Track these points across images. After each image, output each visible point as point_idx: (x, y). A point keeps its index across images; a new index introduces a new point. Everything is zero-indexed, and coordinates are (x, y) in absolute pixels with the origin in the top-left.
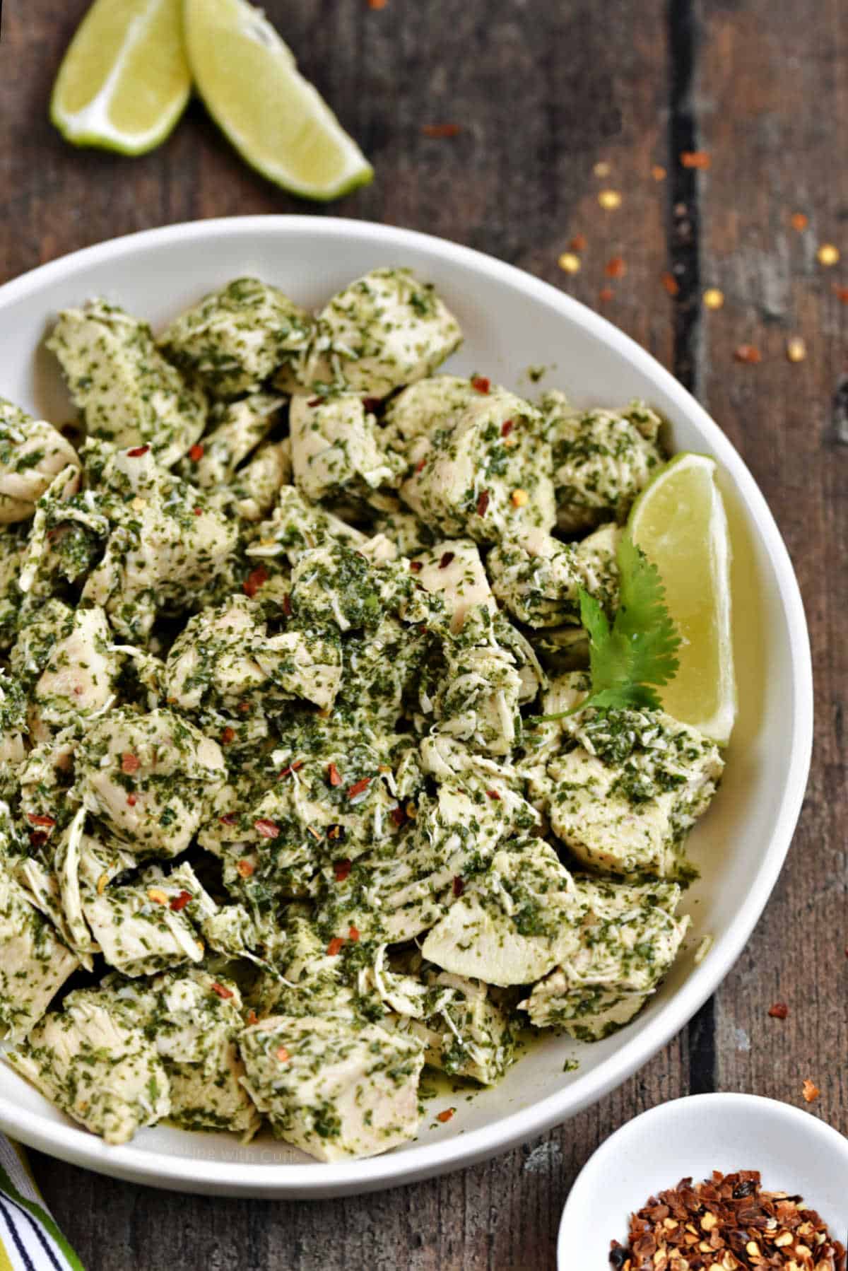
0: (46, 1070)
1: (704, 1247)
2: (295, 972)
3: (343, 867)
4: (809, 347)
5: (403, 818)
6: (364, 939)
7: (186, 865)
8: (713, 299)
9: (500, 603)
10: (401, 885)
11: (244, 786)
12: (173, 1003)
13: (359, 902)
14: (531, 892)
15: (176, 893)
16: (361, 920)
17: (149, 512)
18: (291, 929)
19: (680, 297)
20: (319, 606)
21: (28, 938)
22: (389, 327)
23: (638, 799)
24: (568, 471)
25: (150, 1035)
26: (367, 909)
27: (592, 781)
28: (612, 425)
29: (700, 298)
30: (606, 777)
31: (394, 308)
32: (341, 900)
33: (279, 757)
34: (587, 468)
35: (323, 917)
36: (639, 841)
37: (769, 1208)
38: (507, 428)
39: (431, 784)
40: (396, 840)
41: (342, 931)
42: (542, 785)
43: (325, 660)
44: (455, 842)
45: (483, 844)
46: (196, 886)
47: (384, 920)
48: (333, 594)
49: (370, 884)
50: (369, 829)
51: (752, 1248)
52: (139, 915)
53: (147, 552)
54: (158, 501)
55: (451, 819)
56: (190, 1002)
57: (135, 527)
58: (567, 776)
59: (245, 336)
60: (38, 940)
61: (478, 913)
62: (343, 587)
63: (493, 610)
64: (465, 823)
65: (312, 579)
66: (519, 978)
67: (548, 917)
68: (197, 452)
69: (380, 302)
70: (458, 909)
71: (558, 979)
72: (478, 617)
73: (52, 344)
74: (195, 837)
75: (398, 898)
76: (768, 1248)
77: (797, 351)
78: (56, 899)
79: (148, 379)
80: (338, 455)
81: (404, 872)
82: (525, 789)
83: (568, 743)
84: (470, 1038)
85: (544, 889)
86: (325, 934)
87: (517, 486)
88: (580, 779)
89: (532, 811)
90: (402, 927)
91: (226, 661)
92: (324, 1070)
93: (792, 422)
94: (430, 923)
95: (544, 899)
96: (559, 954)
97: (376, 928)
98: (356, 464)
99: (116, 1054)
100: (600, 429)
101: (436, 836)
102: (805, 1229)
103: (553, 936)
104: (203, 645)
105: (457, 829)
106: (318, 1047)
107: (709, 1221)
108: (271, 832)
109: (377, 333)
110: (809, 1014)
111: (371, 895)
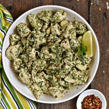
0: (32, 89)
1: (89, 102)
2: (53, 81)
3: (57, 71)
4: (101, 9)
5: (62, 67)
6: (59, 77)
7: (43, 72)
8: (92, 4)
9: (71, 47)
10: (62, 73)
11: (48, 64)
12: (42, 85)
13: (58, 74)
14: (74, 75)
15: (42, 75)
16: (59, 76)
17: (38, 40)
18: (53, 76)
19: (89, 4)
20: (54, 51)
21: (29, 81)
22: (60, 17)
23: (83, 65)
24: (77, 31)
25: (41, 87)
26: (59, 75)
27: (79, 63)
28: (81, 27)
29: (91, 4)
30: (81, 62)
31: (60, 15)
32: (57, 74)
33: (51, 62)
34: (79, 31)
35: (55, 75)
36: (83, 68)
37: (95, 98)
38: (71, 29)
39: (65, 64)
40: (62, 68)
41: (57, 76)
42: (75, 63)
43: (55, 56)
44: (67, 70)
45: (70, 70)
46: (44, 73)
47: (61, 76)
48: (55, 50)
49: (59, 73)
50: (59, 68)
51: (94, 102)
52: (39, 78)
53: (38, 44)
54: (39, 38)
55: (67, 68)
56: (44, 85)
57: (37, 42)
58: (77, 62)
59: (46, 20)
60: (30, 81)
61: (69, 77)
62: (56, 50)
63: (70, 48)
64: (68, 68)
65: (53, 49)
66: (73, 83)
67: (75, 78)
68: (42, 28)
69: (59, 15)
70: (67, 77)
71: (76, 83)
72: (69, 49)
73: (28, 18)
74: (44, 69)
75: (62, 74)
76: (95, 102)
77: (100, 9)
78: (32, 77)
79: (37, 22)
80: (55, 32)
81: (62, 72)
82: (73, 64)
83: (77, 59)
84: (69, 86)
85: (75, 75)
86: (56, 76)
87: (72, 34)
88: (78, 63)
89: (74, 65)
90: (62, 77)
91: (46, 56)
92: (56, 93)
93: (99, 17)
94: (65, 77)
95: (75, 76)
96: (76, 81)
97: (60, 76)
98: (57, 33)
99: (38, 90)
100: (80, 27)
101: (65, 70)
102: (98, 100)
103: (76, 79)
104: (44, 54)
105: (67, 69)
106: (55, 91)
107: (90, 99)
108: (50, 70)
109: (59, 18)
110: (99, 78)
111: (60, 74)
